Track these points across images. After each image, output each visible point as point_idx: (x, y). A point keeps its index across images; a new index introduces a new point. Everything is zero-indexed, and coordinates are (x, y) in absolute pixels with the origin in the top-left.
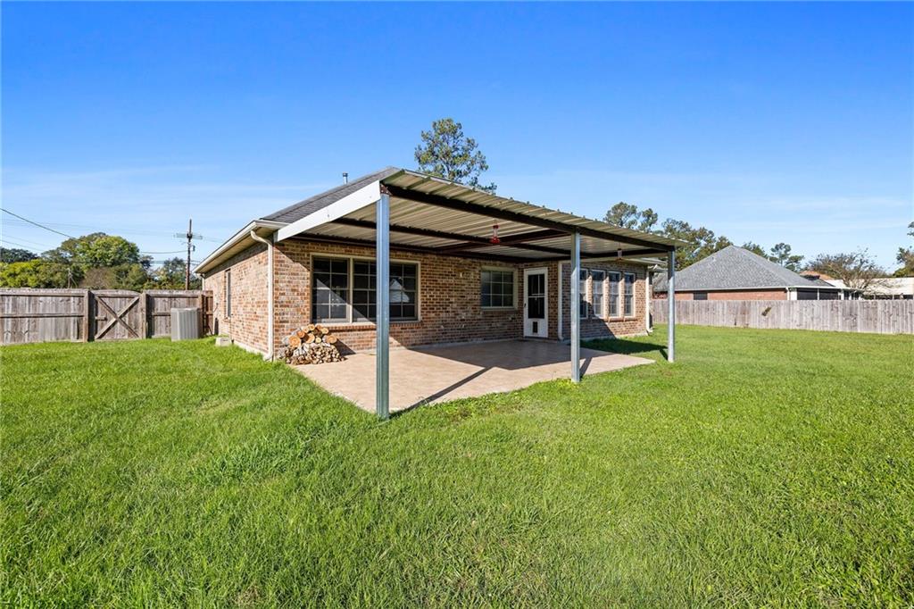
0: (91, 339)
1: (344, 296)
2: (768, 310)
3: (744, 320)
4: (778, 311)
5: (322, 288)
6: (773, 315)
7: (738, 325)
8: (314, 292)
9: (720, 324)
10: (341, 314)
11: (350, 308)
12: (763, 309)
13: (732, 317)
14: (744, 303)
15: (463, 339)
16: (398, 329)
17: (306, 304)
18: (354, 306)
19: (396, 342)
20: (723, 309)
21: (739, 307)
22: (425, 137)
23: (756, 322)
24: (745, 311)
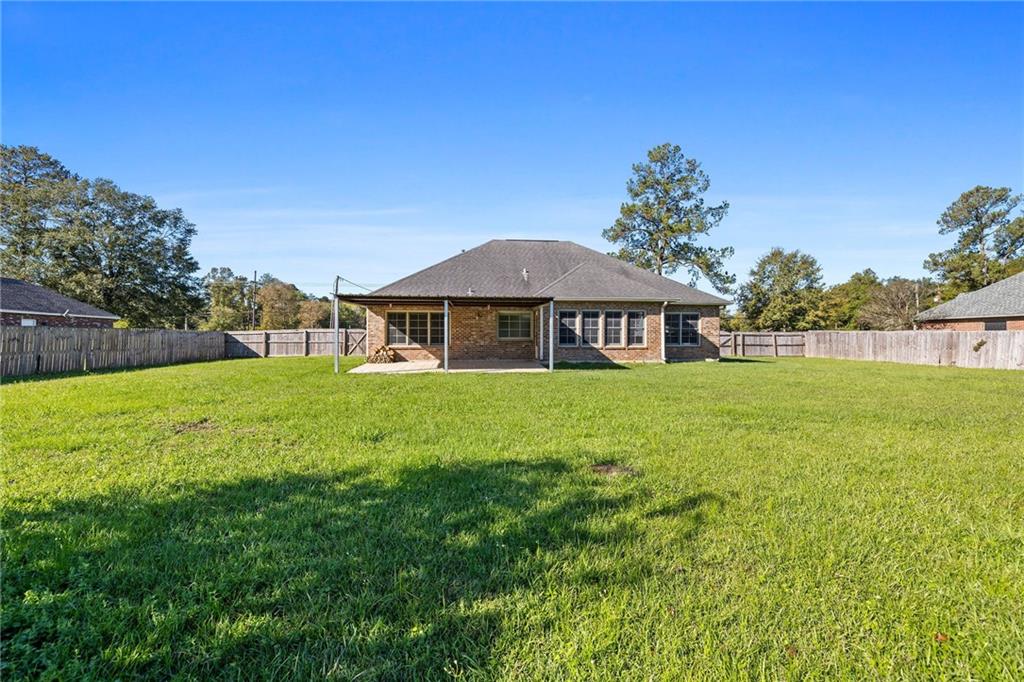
0: (346, 354)
1: (404, 332)
2: (981, 344)
3: (950, 356)
4: (995, 345)
5: (392, 328)
6: (987, 351)
7: (943, 363)
8: (388, 330)
9: (922, 361)
10: (402, 341)
11: (407, 338)
12: (975, 343)
13: (936, 353)
14: (951, 335)
15: (482, 358)
16: (434, 349)
17: (383, 336)
18: (410, 337)
19: (433, 357)
20: (926, 342)
21: (946, 340)
22: (637, 169)
23: (965, 360)
24: (951, 346)
